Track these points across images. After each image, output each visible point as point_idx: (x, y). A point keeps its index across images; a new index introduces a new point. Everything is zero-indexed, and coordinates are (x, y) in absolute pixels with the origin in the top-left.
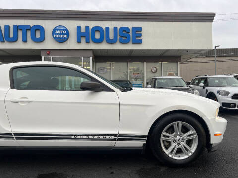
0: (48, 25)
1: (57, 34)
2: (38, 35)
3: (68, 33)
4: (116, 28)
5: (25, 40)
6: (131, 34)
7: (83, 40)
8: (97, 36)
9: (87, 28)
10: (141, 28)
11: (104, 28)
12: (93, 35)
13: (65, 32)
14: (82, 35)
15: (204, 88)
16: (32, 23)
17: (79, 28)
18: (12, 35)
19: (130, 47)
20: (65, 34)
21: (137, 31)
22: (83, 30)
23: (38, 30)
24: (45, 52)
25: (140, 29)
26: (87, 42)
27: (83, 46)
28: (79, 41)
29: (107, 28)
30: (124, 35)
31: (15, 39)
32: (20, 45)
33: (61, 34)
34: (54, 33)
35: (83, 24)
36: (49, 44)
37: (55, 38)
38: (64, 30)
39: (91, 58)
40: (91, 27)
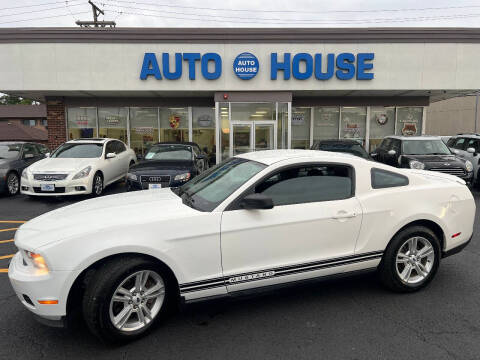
0: (228, 52)
1: (241, 66)
2: (211, 68)
3: (257, 65)
4: (333, 55)
5: (192, 77)
6: (355, 64)
7: (280, 75)
8: (302, 68)
9: (287, 56)
10: (373, 55)
11: (313, 54)
12: (296, 67)
13: (253, 63)
14: (279, 68)
15: (475, 155)
16: (202, 49)
17: (274, 56)
18: (172, 69)
19: (353, 85)
20: (253, 67)
21: (366, 60)
22: (280, 59)
23: (213, 60)
24: (220, 95)
25: (370, 57)
26: (287, 78)
27: (280, 85)
28: (274, 78)
29: (318, 56)
30: (346, 66)
31: (176, 76)
32: (184, 85)
33: (247, 66)
34: (236, 65)
35: (281, 49)
36: (228, 83)
37: (237, 73)
38: (251, 60)
39: (290, 104)
40: (293, 55)
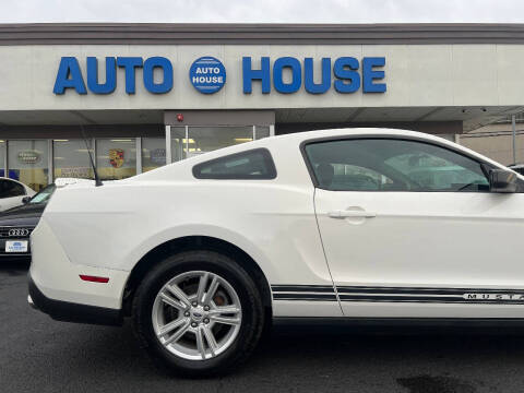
0: (182, 57)
1: (199, 75)
2: (158, 78)
3: (223, 73)
4: (329, 60)
5: (131, 91)
6: (360, 72)
7: (257, 87)
8: (287, 78)
9: (265, 61)
10: (384, 59)
11: (301, 60)
12: (278, 76)
13: (217, 70)
14: (254, 77)
16: (145, 52)
17: (247, 61)
18: (102, 80)
19: (359, 101)
20: (217, 76)
21: (374, 66)
22: (256, 65)
23: (160, 67)
24: (173, 115)
25: (380, 62)
26: (266, 92)
27: (257, 101)
28: (247, 91)
29: (309, 61)
30: (347, 76)
31: (108, 89)
32: (119, 102)
33: (208, 75)
34: (193, 73)
35: (256, 53)
36: (183, 97)
37: (195, 85)
38: (214, 66)
39: (273, 128)
40: (273, 60)
